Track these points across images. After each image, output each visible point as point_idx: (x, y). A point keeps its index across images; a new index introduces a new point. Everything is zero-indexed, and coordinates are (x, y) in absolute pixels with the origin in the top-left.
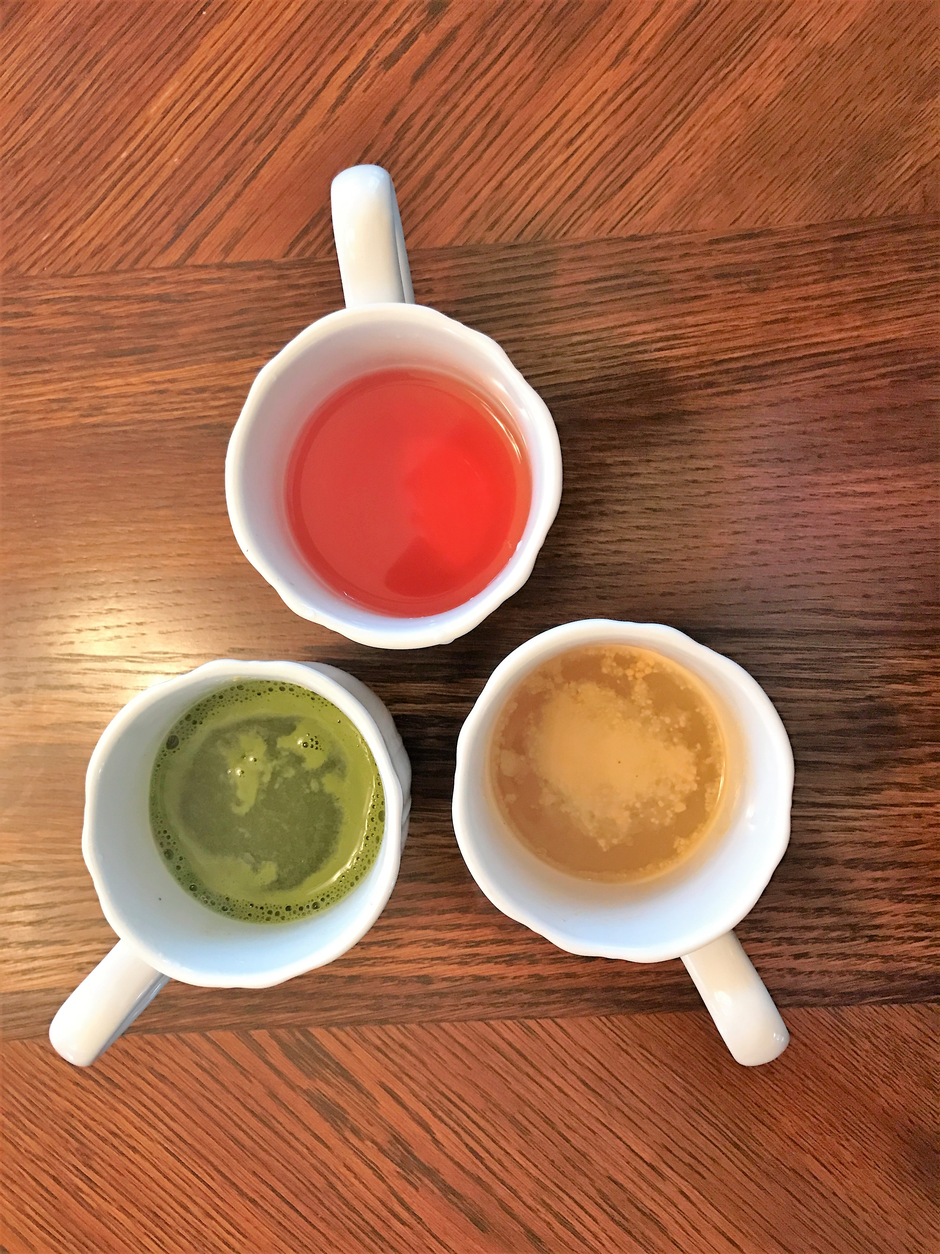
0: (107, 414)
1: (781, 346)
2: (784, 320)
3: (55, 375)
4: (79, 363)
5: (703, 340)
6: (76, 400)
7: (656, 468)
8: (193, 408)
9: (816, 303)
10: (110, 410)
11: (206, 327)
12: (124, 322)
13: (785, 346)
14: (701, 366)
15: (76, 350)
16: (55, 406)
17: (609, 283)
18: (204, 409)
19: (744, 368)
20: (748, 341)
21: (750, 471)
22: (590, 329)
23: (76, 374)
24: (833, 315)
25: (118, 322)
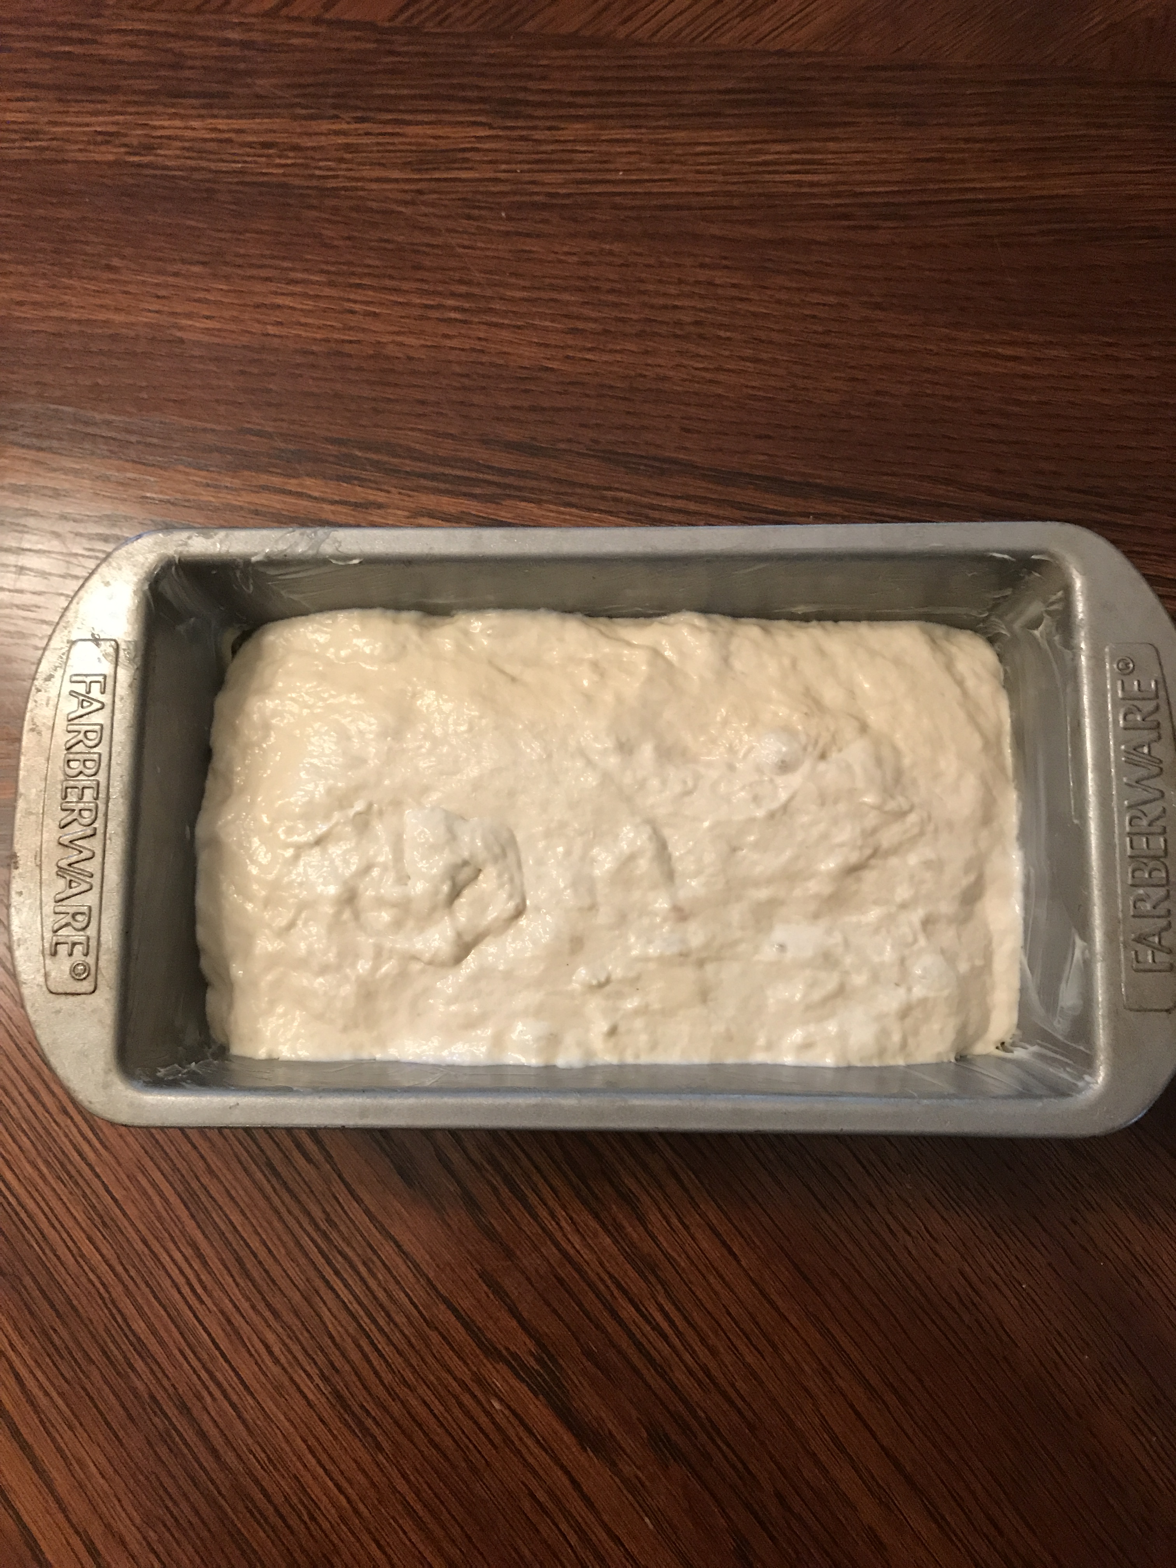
0: (157, 155)
1: (931, 186)
2: (941, 160)
3: (108, 107)
4: (136, 98)
5: (844, 169)
6: (126, 135)
7: (771, 296)
8: (256, 162)
9: (978, 145)
10: (159, 151)
11: (287, 81)
12: (198, 63)
13: (937, 187)
14: (838, 195)
15: (137, 84)
16: (99, 138)
17: (745, 97)
18: (268, 165)
19: (886, 204)
20: (896, 177)
21: (880, 315)
22: (717, 140)
23: (131, 109)
24: (996, 161)
25: (190, 63)
